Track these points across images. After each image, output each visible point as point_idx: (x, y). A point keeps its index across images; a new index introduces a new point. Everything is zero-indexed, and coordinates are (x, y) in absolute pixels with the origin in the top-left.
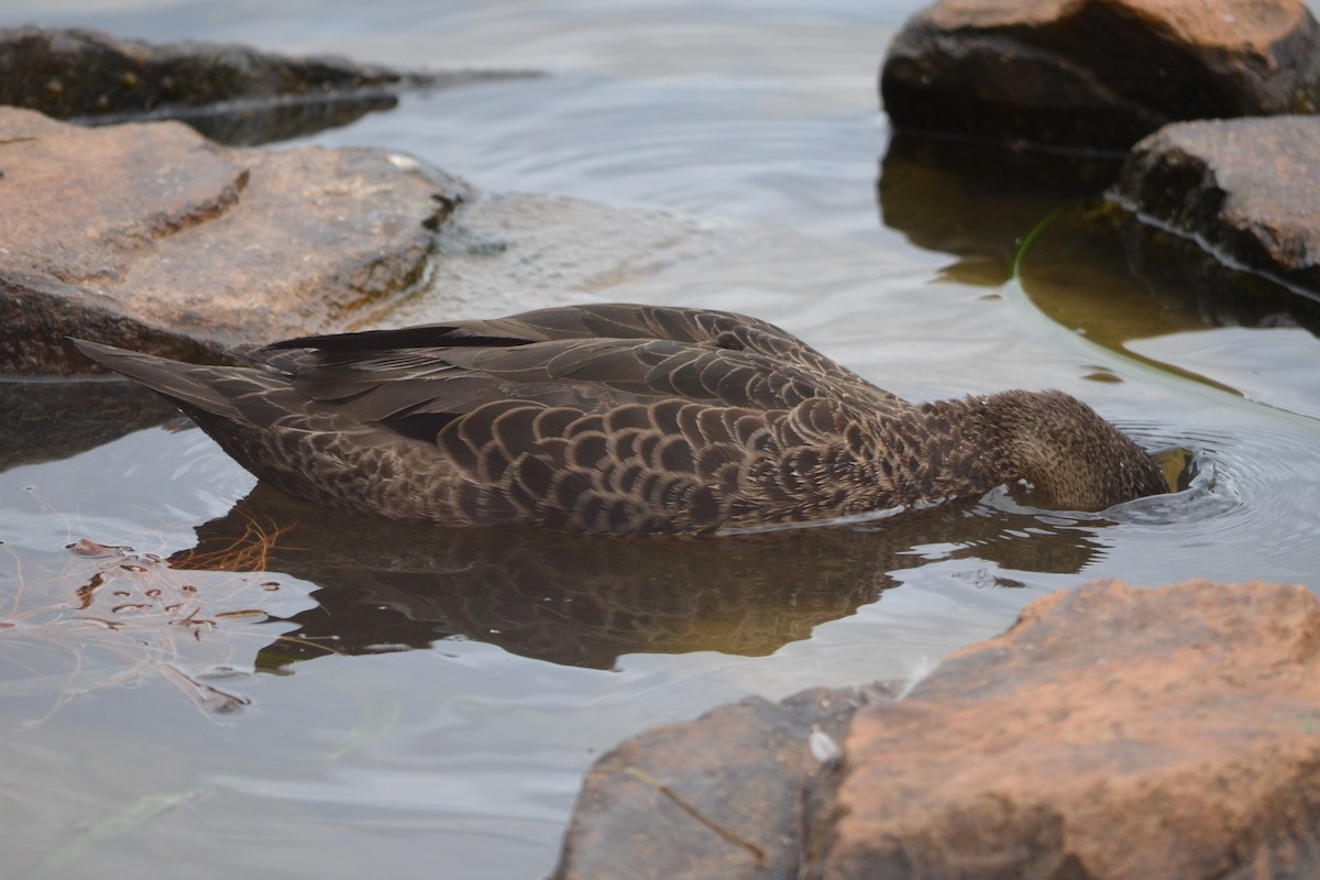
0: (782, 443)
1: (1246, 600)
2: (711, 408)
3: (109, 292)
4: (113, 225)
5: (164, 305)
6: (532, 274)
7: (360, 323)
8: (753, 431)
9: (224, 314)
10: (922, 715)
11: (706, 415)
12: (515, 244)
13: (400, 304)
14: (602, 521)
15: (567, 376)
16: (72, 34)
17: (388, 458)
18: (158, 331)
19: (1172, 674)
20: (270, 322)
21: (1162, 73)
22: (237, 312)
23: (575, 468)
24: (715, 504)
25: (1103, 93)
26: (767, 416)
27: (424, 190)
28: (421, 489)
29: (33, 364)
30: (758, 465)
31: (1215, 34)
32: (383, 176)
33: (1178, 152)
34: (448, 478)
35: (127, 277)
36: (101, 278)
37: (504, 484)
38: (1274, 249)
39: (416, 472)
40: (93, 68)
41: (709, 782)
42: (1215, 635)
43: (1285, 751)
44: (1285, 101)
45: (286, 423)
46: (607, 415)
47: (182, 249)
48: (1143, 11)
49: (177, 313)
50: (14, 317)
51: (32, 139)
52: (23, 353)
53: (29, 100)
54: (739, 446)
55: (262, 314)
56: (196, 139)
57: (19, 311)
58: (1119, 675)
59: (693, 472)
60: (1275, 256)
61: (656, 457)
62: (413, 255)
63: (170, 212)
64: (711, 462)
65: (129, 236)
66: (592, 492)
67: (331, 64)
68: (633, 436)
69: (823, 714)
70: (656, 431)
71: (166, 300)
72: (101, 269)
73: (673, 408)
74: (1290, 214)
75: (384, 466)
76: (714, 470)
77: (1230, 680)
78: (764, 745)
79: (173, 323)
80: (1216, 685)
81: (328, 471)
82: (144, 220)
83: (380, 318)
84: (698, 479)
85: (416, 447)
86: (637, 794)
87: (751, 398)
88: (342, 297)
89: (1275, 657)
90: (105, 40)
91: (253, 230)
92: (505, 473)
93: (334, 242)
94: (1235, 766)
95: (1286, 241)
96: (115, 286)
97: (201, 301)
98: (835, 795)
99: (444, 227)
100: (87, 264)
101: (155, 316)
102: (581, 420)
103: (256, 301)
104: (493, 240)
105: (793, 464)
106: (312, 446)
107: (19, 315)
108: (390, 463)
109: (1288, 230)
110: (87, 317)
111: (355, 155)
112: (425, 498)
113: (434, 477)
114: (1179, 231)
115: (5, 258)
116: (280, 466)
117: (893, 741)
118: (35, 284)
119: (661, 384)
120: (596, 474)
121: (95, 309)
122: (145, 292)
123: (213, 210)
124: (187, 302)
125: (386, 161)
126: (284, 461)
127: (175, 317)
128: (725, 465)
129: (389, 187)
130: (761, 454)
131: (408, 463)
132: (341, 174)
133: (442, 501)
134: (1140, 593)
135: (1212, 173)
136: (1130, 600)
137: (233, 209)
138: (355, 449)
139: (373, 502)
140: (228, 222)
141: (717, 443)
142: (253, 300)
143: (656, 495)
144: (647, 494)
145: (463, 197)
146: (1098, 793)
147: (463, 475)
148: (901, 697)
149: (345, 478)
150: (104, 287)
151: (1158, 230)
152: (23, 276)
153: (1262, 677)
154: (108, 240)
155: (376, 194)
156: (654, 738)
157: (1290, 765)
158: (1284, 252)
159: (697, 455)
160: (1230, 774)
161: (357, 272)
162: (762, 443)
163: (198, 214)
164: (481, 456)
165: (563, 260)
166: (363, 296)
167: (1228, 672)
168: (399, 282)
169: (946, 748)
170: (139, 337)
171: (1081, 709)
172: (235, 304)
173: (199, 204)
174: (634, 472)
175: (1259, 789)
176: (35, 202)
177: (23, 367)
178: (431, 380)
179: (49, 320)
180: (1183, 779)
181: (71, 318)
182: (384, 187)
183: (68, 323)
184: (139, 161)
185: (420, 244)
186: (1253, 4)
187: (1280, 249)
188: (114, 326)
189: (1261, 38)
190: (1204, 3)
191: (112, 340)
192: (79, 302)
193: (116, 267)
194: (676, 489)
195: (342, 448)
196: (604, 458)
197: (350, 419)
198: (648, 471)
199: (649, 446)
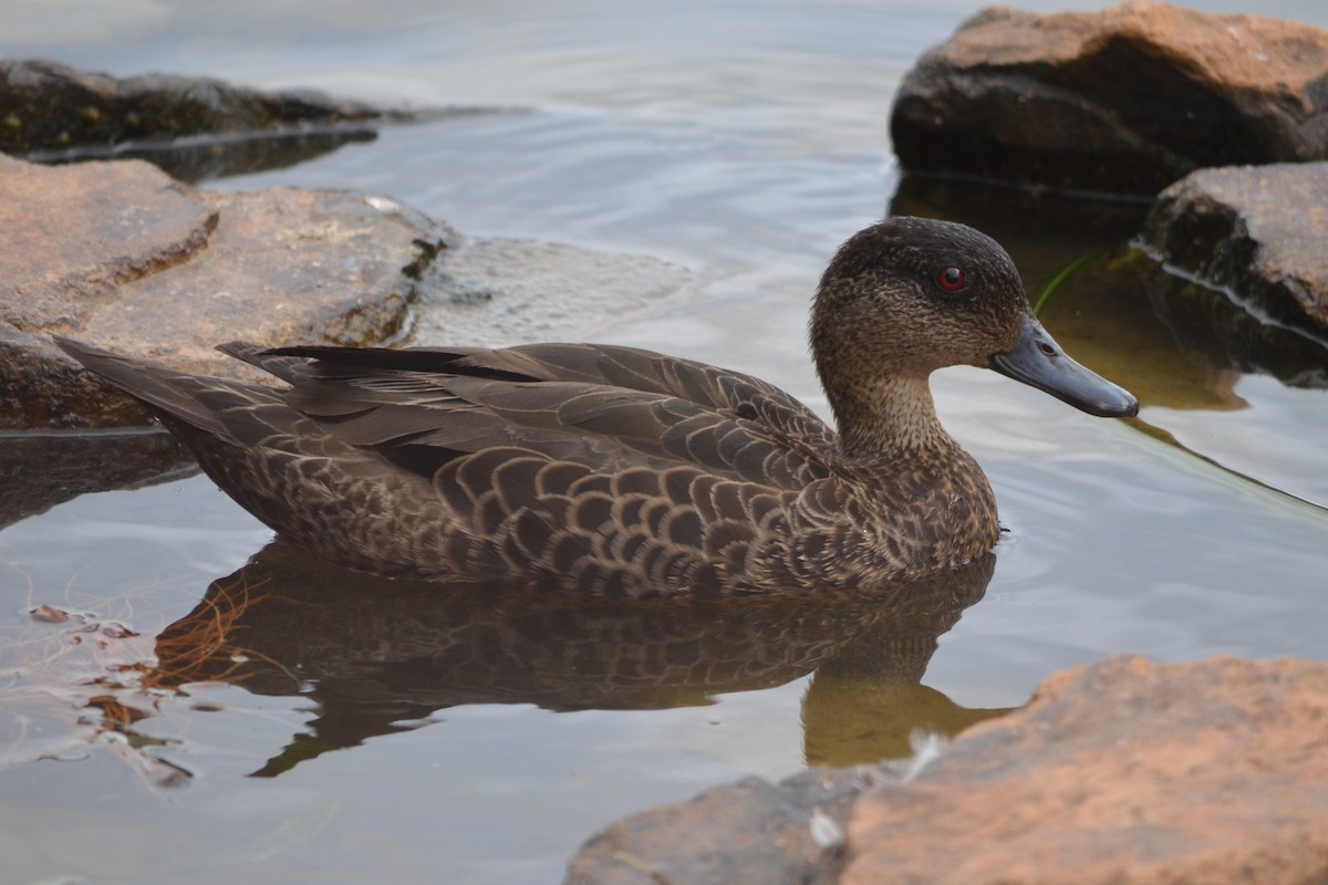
1: (1276, 678)
2: (726, 481)
4: (74, 270)
6: (519, 325)
8: (767, 511)
9: (191, 365)
10: (931, 798)
11: (720, 488)
12: (501, 293)
14: (598, 588)
15: (577, 425)
16: (32, 66)
17: (377, 492)
19: (1196, 756)
21: (1190, 115)
23: (575, 529)
24: (719, 584)
25: (1127, 136)
26: (783, 496)
27: (405, 234)
28: (408, 530)
30: (767, 547)
31: (1246, 74)
32: (361, 220)
33: (1207, 200)
34: (439, 523)
35: (88, 326)
36: (61, 326)
37: (499, 539)
38: (1308, 303)
39: (405, 511)
40: (54, 102)
41: (703, 867)
42: (1242, 715)
43: (1316, 839)
44: (1321, 147)
45: (272, 445)
46: (615, 476)
47: (146, 295)
48: (1170, 49)
54: (751, 524)
55: (233, 366)
56: (163, 178)
58: (1139, 756)
59: (700, 547)
60: (1309, 312)
61: (664, 527)
62: (393, 304)
63: (135, 256)
64: (717, 542)
65: (90, 282)
66: (591, 558)
67: (306, 100)
68: (641, 502)
69: (825, 796)
70: (666, 499)
71: (130, 350)
72: (61, 316)
73: (685, 477)
74: (1324, 266)
75: (373, 500)
76: (722, 547)
77: (1257, 763)
78: (762, 829)
80: (1243, 768)
81: (313, 500)
82: (107, 265)
84: (704, 556)
85: (409, 483)
87: (767, 475)
89: (1306, 738)
90: (66, 73)
91: (223, 277)
92: (501, 526)
93: (309, 289)
94: (1262, 854)
95: (1321, 295)
96: (76, 334)
97: (166, 351)
98: (837, 883)
99: (425, 274)
100: (45, 311)
102: (588, 478)
104: (478, 288)
105: (800, 548)
106: (299, 471)
108: (380, 498)
109: (1323, 285)
110: (46, 367)
111: (331, 195)
112: (411, 541)
113: (424, 520)
114: (1207, 284)
116: (263, 491)
117: (899, 826)
119: (677, 448)
120: (597, 539)
121: (54, 359)
122: (108, 341)
123: (180, 255)
124: (151, 352)
125: (365, 203)
126: (267, 485)
128: (734, 543)
129: (368, 231)
130: (772, 535)
131: (398, 500)
132: (316, 218)
133: (429, 547)
134: (1163, 669)
135: (1243, 221)
136: (1153, 678)
137: (202, 253)
138: (347, 478)
139: (357, 538)
140: (196, 267)
141: (728, 520)
143: (658, 568)
144: (649, 565)
145: (446, 242)
146: (1116, 882)
147: (457, 523)
148: (908, 779)
149: (331, 509)
151: (1187, 282)
153: (1293, 760)
154: (68, 286)
155: (351, 239)
156: (645, 821)
158: (1319, 307)
159: (707, 529)
160: (1257, 863)
161: (333, 321)
162: (774, 523)
163: (164, 258)
164: (478, 505)
165: (551, 310)
167: (1256, 755)
168: (377, 333)
169: (955, 833)
171: (1099, 792)
172: (203, 355)
173: (165, 248)
174: (638, 540)
175: (1288, 880)
178: (434, 409)
180: (1206, 868)
181: (28, 368)
182: (362, 231)
183: (25, 375)
184: (102, 201)
185: (399, 293)
186: (1288, 42)
187: (1315, 304)
188: (74, 378)
189: (1296, 78)
190: (1236, 41)
191: (73, 392)
192: (36, 351)
193: (75, 314)
194: (680, 563)
195: (332, 476)
196: (608, 522)
197: (342, 443)
198: (653, 541)
199: (657, 514)
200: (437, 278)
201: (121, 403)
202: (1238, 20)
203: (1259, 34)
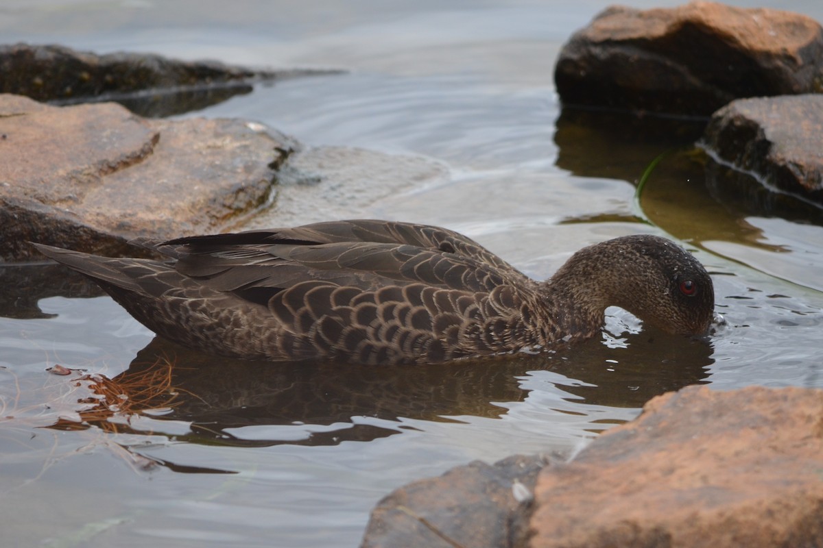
0: (486, 314)
1: (785, 398)
2: (441, 290)
3: (72, 209)
4: (75, 168)
5: (107, 218)
6: (337, 197)
7: (230, 228)
8: (468, 306)
9: (145, 223)
10: (583, 472)
11: (439, 294)
12: (326, 178)
13: (255, 216)
14: (372, 360)
15: (351, 267)
16: (49, 48)
17: (237, 315)
18: (102, 234)
19: (739, 445)
20: (174, 228)
21: (730, 68)
22: (153, 222)
23: (356, 325)
24: (443, 351)
25: (694, 81)
26: (476, 296)
27: (269, 144)
28: (259, 336)
29: (25, 255)
30: (470, 328)
31: (763, 43)
32: (243, 136)
33: (741, 117)
34: (276, 330)
35: (84, 201)
36: (67, 201)
37: (311, 334)
38: (801, 178)
39: (255, 325)
40: (62, 69)
41: (449, 514)
42: (766, 420)
43: (810, 493)
44: (808, 85)
45: (171, 294)
46: (377, 292)
47: (118, 182)
48: (718, 29)
49: (115, 222)
50: (13, 226)
51: (23, 114)
52: (19, 249)
53: (22, 89)
54: (459, 314)
55: (169, 223)
56: (126, 114)
57: (16, 222)
58: (705, 446)
59: (431, 330)
60: (802, 183)
61: (408, 320)
62: (263, 186)
63: (111, 159)
64: (440, 326)
65: (85, 175)
66: (367, 341)
67: (210, 66)
68: (393, 307)
69: (521, 472)
70: (408, 303)
71: (108, 214)
72: (67, 195)
73: (418, 289)
74: (811, 156)
75: (235, 320)
76: (444, 329)
77: (775, 448)
78: (484, 491)
79: (113, 229)
80: (766, 452)
81: (199, 323)
82: (94, 165)
83: (242, 225)
84: (434, 335)
85: (255, 309)
86: (405, 523)
87: (465, 285)
88: (218, 212)
89: (803, 434)
90: (69, 52)
91: (162, 170)
92: (312, 327)
93: (213, 177)
94: (778, 502)
95: (809, 173)
96: (77, 206)
97: (130, 215)
98: (528, 523)
99: (282, 167)
100: (58, 192)
101: (101, 225)
102: (360, 295)
103: (164, 215)
104: (313, 175)
105: (492, 328)
106: (189, 308)
107: (16, 225)
108: (239, 319)
109: (810, 166)
110: (59, 225)
111: (225, 123)
112: (261, 341)
113: (267, 329)
114: (741, 170)
115: (7, 189)
116: (167, 321)
117: (565, 488)
118: (26, 205)
119: (409, 273)
120: (370, 330)
121: (64, 221)
122: (95, 210)
123: (137, 158)
124: (121, 216)
125: (245, 126)
126: (170, 318)
127: (114, 225)
128: (451, 327)
129: (247, 143)
130: (472, 320)
131: (250, 318)
132: (217, 135)
133: (272, 344)
134: (719, 394)
135: (763, 130)
136: (712, 399)
137: (150, 157)
138: (217, 309)
139: (228, 343)
140: (147, 165)
141: (446, 313)
142: (162, 214)
143: (407, 344)
144: (401, 342)
145: (294, 149)
146: (693, 520)
147: (285, 328)
148: (569, 461)
149: (210, 328)
150: (70, 207)
151: (729, 168)
152: (19, 201)
153: (795, 447)
154: (72, 178)
155: (238, 148)
156: (415, 488)
157: (813, 502)
158: (808, 180)
159: (434, 319)
160: (775, 507)
161: (228, 196)
162: (474, 313)
163: (128, 160)
164: (297, 316)
165: (356, 188)
166: (232, 211)
167: (774, 444)
168: (254, 203)
169: (597, 492)
170: (92, 238)
171: (682, 467)
172: (151, 217)
173: (129, 154)
174: (394, 329)
175: (793, 517)
176: (26, 154)
177: (19, 257)
178: (264, 266)
179: (35, 228)
180: (745, 511)
181: (49, 226)
182: (244, 143)
183: (47, 230)
184: (91, 127)
185: (267, 179)
186: (788, 24)
187: (805, 178)
188: (76, 231)
189: (792, 45)
190: (757, 24)
191: (74, 240)
192: (53, 216)
193: (76, 194)
194: (420, 340)
195: (208, 309)
196: (375, 320)
197: (212, 290)
198: (403, 328)
199: (404, 313)
200: (288, 170)
201: (103, 246)
202: (758, 11)
203: (770, 20)
